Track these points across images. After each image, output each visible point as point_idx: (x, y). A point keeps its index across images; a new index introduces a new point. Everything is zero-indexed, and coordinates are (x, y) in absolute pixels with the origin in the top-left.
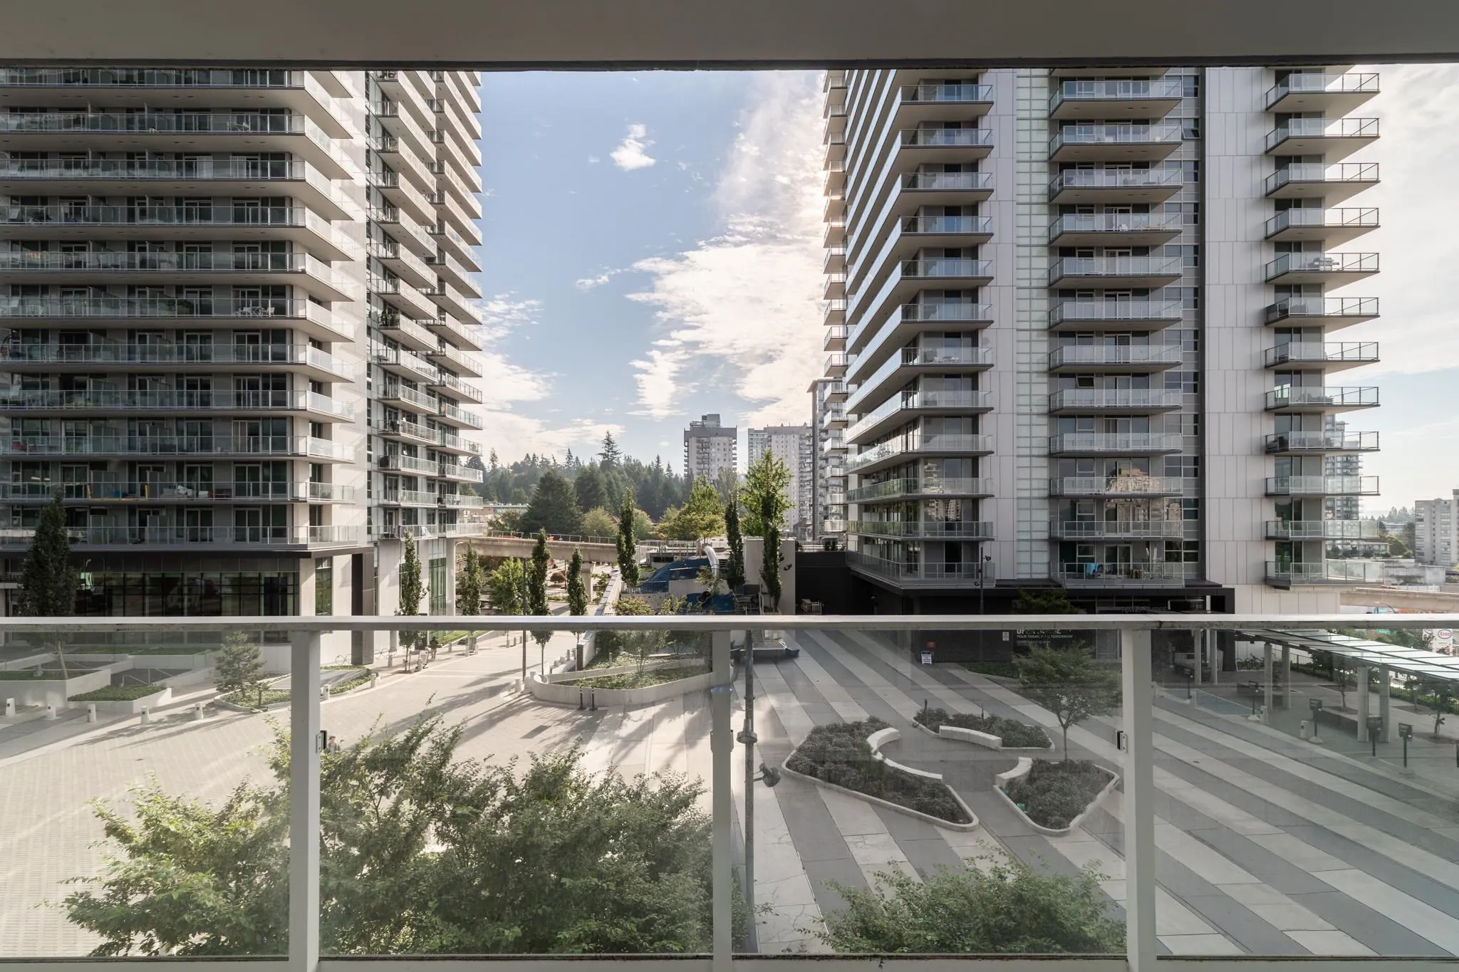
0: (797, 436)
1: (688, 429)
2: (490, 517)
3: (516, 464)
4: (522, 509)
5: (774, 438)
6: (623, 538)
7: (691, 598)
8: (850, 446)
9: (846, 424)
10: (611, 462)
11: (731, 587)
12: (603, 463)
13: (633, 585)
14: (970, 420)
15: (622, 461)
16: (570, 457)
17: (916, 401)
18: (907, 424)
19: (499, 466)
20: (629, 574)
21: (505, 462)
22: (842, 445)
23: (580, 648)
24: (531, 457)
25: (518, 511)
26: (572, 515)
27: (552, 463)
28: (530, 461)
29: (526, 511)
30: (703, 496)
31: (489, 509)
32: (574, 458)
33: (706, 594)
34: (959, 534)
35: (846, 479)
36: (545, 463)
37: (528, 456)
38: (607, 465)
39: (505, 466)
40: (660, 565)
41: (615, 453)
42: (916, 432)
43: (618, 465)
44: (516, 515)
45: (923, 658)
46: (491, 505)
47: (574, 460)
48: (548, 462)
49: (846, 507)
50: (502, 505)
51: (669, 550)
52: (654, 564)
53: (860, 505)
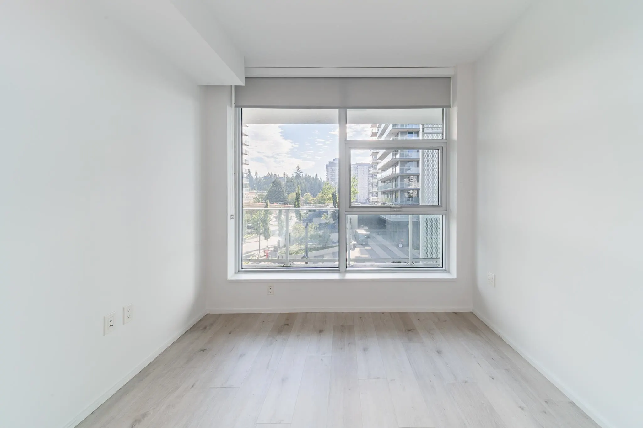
0: (367, 167)
1: (328, 164)
2: (254, 196)
3: (265, 176)
4: (265, 193)
5: (359, 167)
6: (297, 203)
7: (320, 224)
8: (379, 171)
9: (378, 163)
10: (299, 176)
11: (334, 220)
12: (296, 176)
13: (300, 220)
14: (416, 162)
15: (304, 175)
16: (284, 174)
17: (398, 156)
18: (395, 164)
19: (258, 177)
20: (299, 216)
21: (260, 176)
22: (376, 171)
23: (279, 241)
24: (270, 174)
25: (264, 194)
26: (284, 195)
27: (278, 176)
28: (270, 175)
29: (267, 194)
30: (328, 188)
31: (254, 193)
32: (286, 174)
33: (326, 223)
34: (412, 202)
35: (378, 182)
36: (275, 176)
37: (269, 173)
38: (298, 176)
39: (261, 177)
40: (311, 213)
41: (301, 172)
42: (398, 167)
43: (302, 177)
44: (263, 195)
45: (399, 245)
46: (255, 191)
47: (286, 175)
48: (277, 176)
49: (377, 193)
50: (259, 191)
51: (314, 208)
52: (309, 213)
53: (382, 192)
